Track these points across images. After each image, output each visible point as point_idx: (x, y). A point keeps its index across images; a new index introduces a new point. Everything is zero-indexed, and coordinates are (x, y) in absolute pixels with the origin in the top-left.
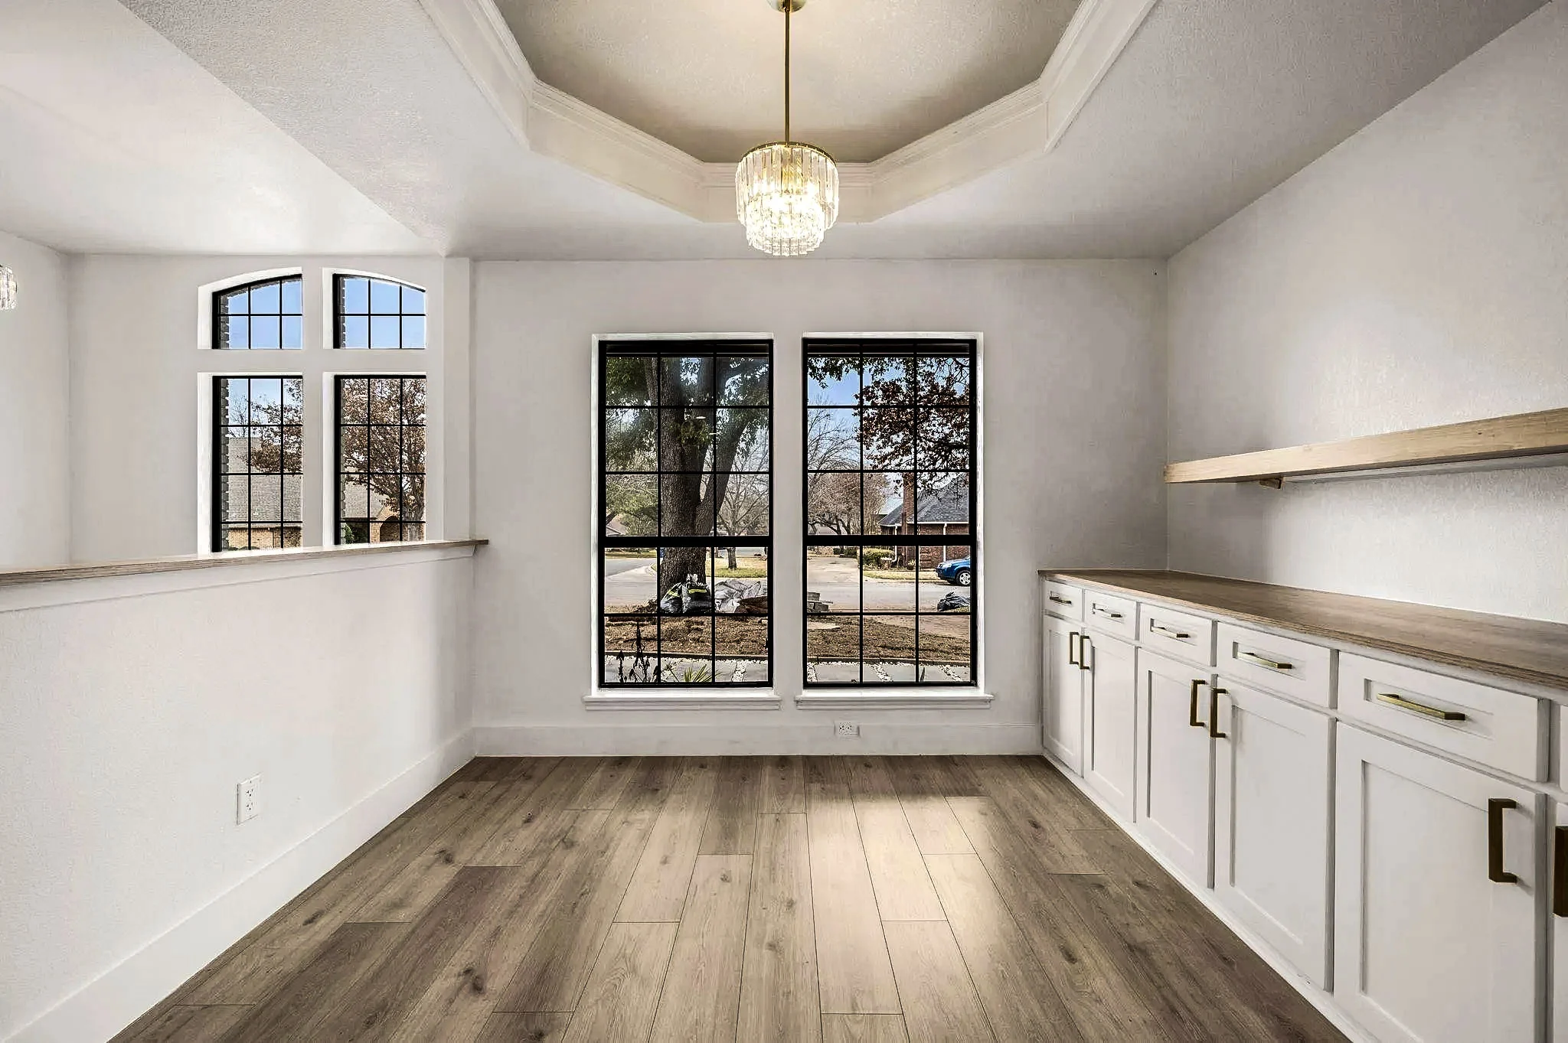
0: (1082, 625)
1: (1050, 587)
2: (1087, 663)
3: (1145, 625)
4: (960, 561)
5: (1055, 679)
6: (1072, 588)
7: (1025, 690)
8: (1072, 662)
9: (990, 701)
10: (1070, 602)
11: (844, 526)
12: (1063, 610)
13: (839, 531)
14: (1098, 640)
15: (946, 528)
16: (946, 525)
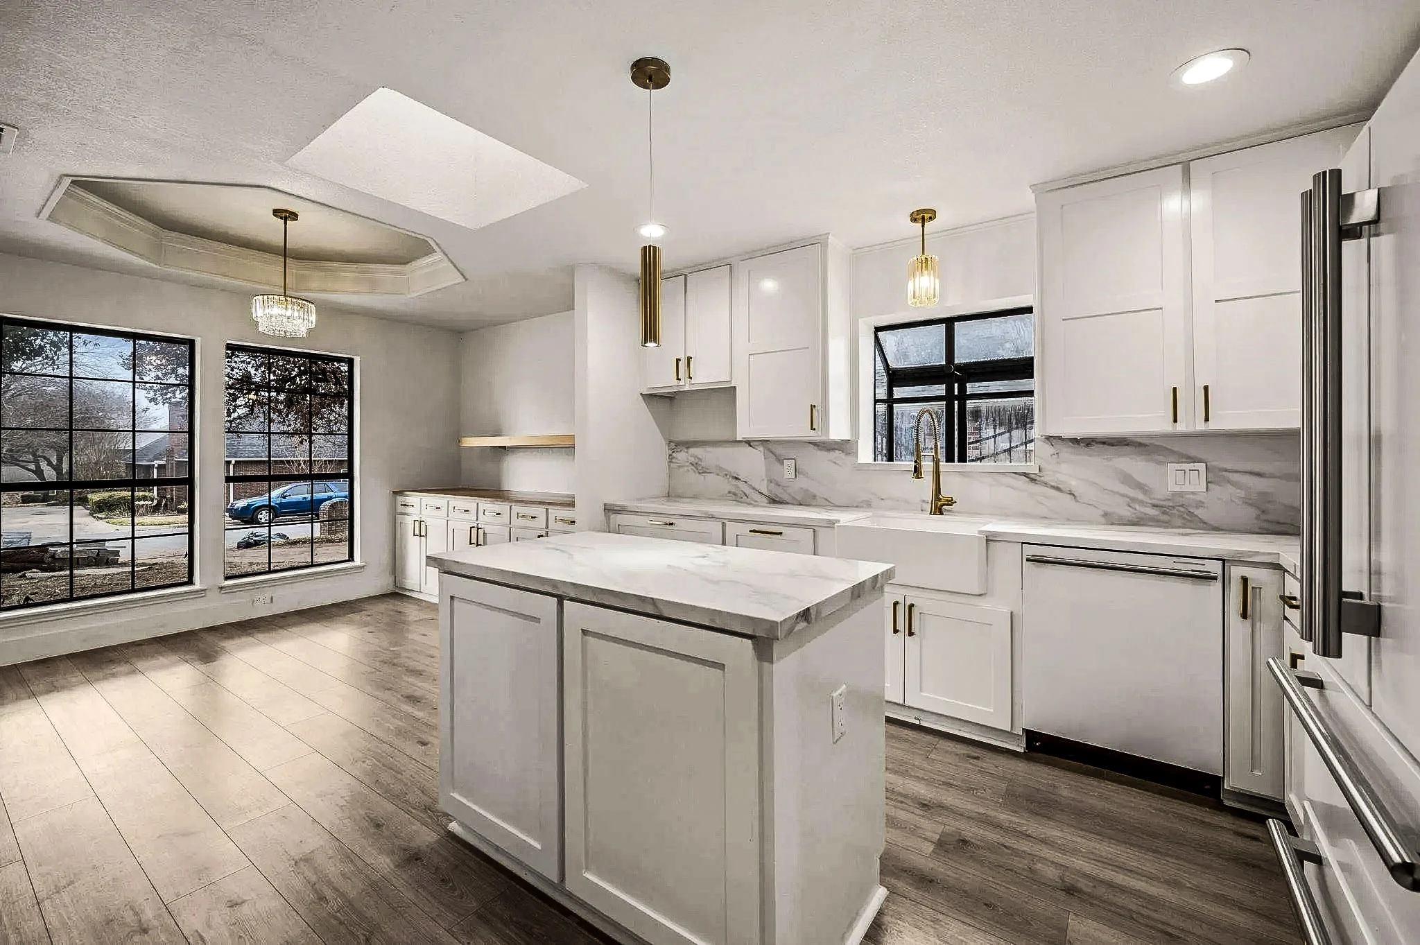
0: (420, 516)
1: (400, 499)
2: (423, 534)
3: (451, 509)
4: (258, 498)
5: (404, 547)
6: (414, 499)
7: (385, 557)
8: (414, 535)
9: (363, 566)
10: (413, 506)
11: (50, 464)
12: (409, 510)
13: (39, 472)
14: (429, 521)
15: (234, 465)
16: (233, 462)
